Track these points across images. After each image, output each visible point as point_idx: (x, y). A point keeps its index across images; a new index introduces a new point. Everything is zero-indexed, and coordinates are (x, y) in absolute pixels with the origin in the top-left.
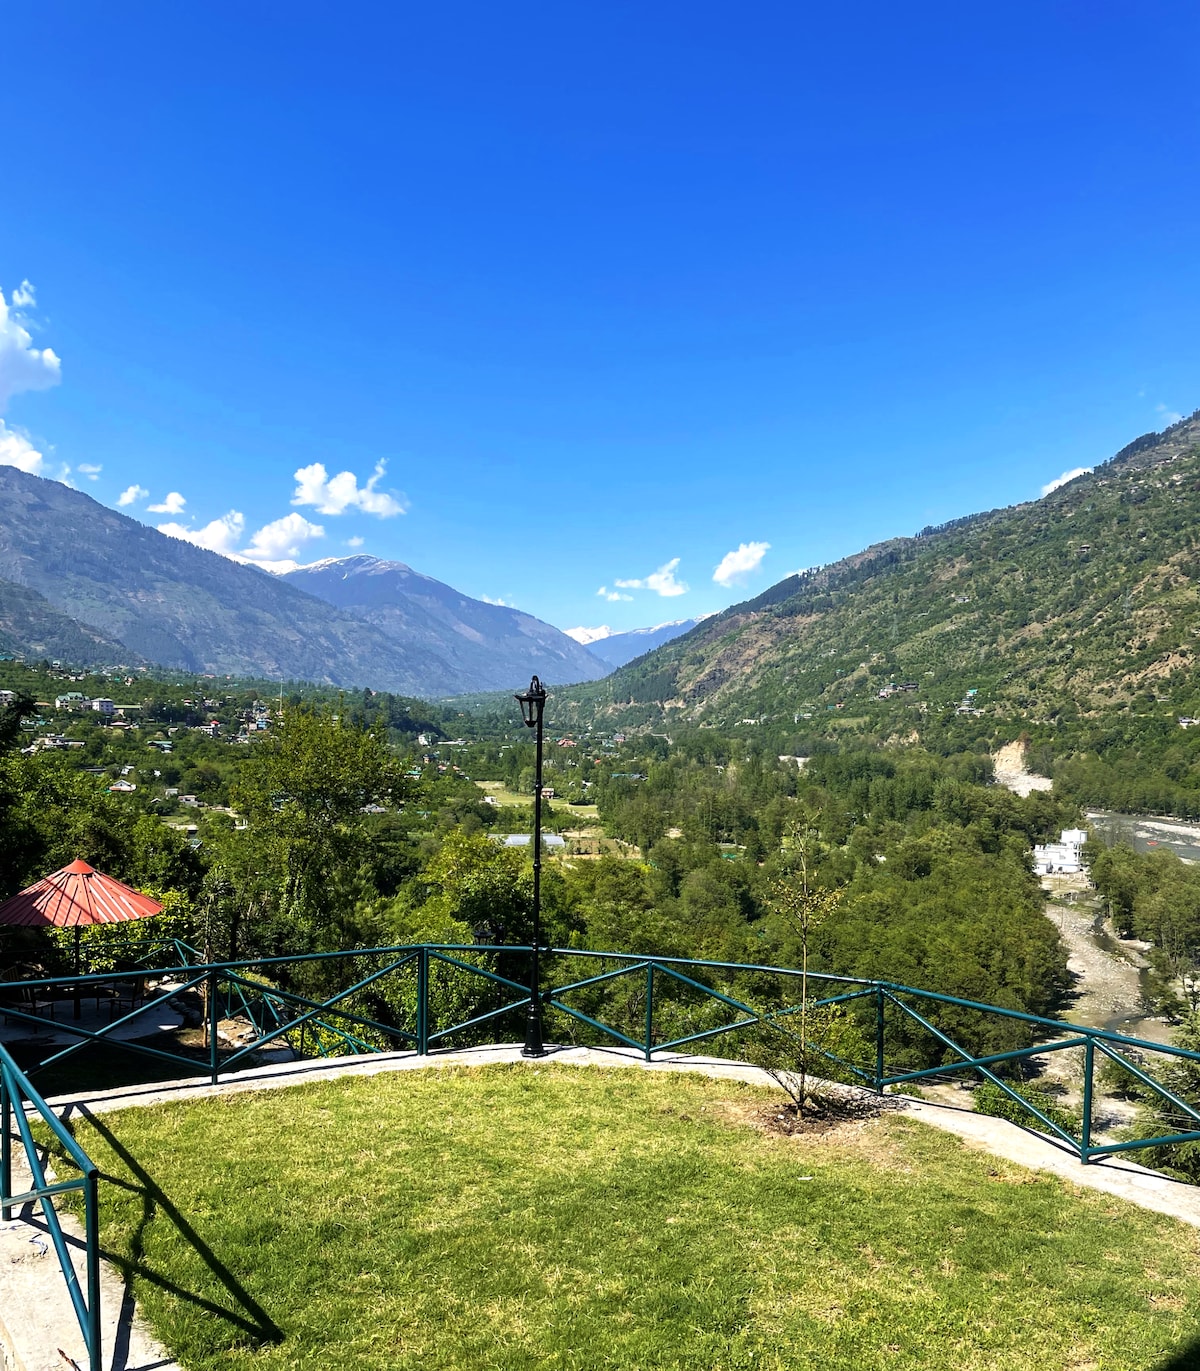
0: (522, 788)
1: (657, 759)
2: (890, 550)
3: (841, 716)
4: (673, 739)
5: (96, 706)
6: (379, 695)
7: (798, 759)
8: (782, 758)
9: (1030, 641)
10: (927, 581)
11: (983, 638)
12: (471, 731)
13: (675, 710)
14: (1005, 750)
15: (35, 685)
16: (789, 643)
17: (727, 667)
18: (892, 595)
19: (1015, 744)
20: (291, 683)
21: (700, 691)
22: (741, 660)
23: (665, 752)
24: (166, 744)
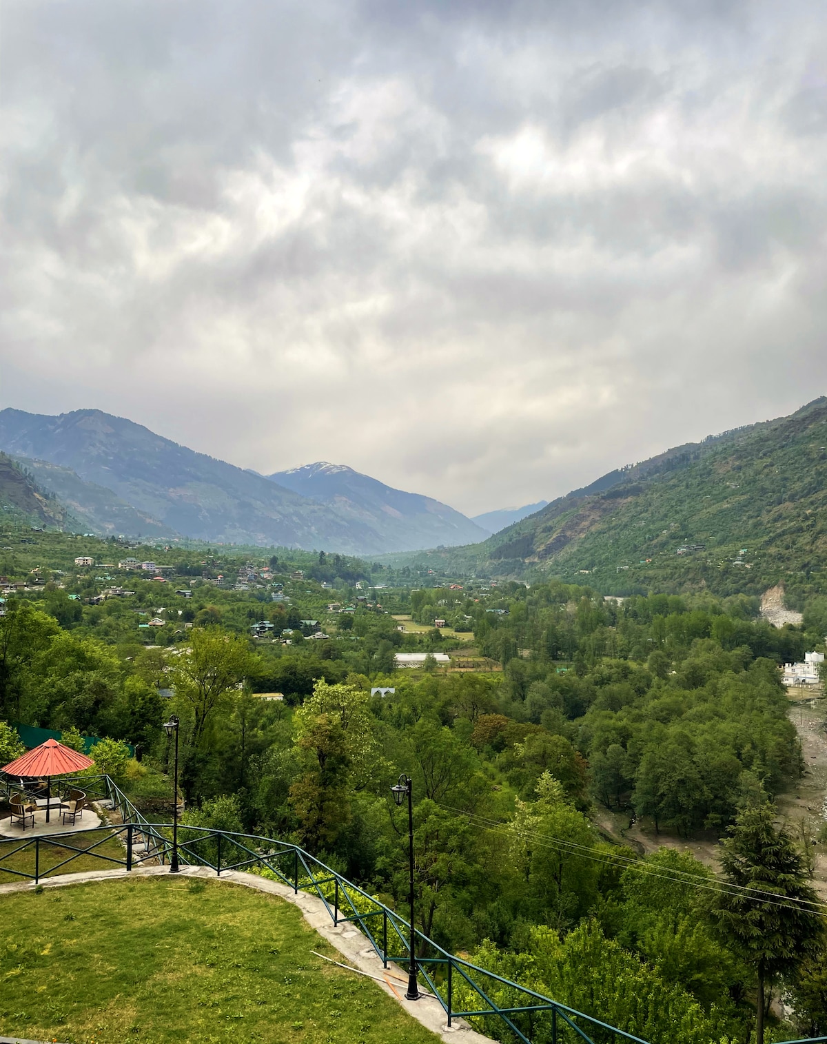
0: (423, 620)
1: (517, 599)
2: (683, 452)
3: (650, 569)
4: (531, 585)
5: (144, 567)
6: (330, 555)
7: (617, 599)
8: (606, 598)
9: (784, 515)
10: (709, 473)
11: (750, 513)
12: (391, 579)
13: (532, 564)
14: (768, 592)
15: (105, 553)
16: (612, 517)
17: (568, 533)
18: (684, 483)
19: (776, 588)
20: (272, 547)
21: (549, 550)
22: (578, 529)
23: (524, 593)
24: (188, 592)
